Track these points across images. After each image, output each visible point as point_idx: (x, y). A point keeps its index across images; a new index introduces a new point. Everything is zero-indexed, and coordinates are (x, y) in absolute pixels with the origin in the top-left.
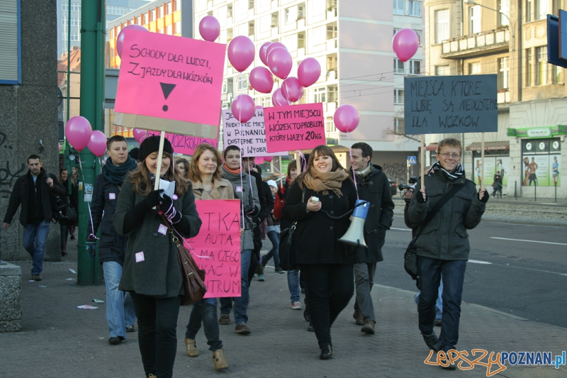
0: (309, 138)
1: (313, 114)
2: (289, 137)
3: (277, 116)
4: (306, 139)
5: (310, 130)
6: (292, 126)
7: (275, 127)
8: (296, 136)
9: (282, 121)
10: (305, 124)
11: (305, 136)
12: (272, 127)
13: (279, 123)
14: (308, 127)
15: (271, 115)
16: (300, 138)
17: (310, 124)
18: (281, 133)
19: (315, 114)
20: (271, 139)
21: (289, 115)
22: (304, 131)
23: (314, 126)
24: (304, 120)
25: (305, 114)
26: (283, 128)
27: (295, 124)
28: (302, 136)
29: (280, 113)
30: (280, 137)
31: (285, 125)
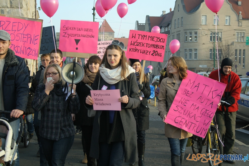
0: (154, 54)
1: (160, 40)
2: (142, 51)
3: (137, 36)
4: (152, 55)
5: (155, 50)
6: (145, 45)
7: (134, 43)
8: (146, 52)
9: (140, 41)
10: (153, 45)
11: (152, 53)
12: (133, 43)
13: (137, 42)
14: (155, 48)
15: (134, 35)
16: (148, 53)
17: (157, 46)
18: (138, 48)
19: (161, 41)
20: (130, 50)
21: (145, 38)
22: (151, 49)
23: (159, 48)
24: (153, 43)
25: (155, 39)
26: (139, 45)
27: (147, 44)
28: (150, 53)
29: (139, 35)
30: (136, 50)
31: (141, 44)
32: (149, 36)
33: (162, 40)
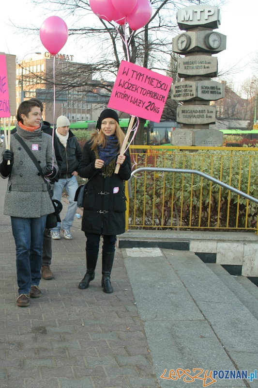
0: (149, 108)
1: (161, 86)
2: (133, 99)
3: (130, 73)
4: (146, 108)
5: (153, 100)
6: (139, 90)
7: (124, 84)
8: (138, 101)
9: (133, 81)
10: (150, 93)
11: (146, 104)
12: (122, 83)
13: (129, 82)
14: (152, 97)
15: (126, 70)
16: (141, 105)
17: (155, 95)
18: (128, 92)
19: (163, 87)
20: (116, 94)
21: (141, 77)
22: (147, 99)
23: (157, 98)
24: (149, 87)
25: (155, 83)
26: (131, 88)
27: (142, 89)
28: (143, 104)
29: (134, 71)
30: (125, 96)
31: (134, 86)
32: (147, 76)
33: (164, 85)
